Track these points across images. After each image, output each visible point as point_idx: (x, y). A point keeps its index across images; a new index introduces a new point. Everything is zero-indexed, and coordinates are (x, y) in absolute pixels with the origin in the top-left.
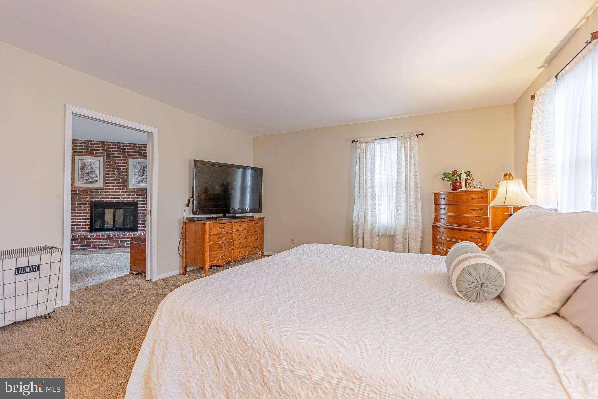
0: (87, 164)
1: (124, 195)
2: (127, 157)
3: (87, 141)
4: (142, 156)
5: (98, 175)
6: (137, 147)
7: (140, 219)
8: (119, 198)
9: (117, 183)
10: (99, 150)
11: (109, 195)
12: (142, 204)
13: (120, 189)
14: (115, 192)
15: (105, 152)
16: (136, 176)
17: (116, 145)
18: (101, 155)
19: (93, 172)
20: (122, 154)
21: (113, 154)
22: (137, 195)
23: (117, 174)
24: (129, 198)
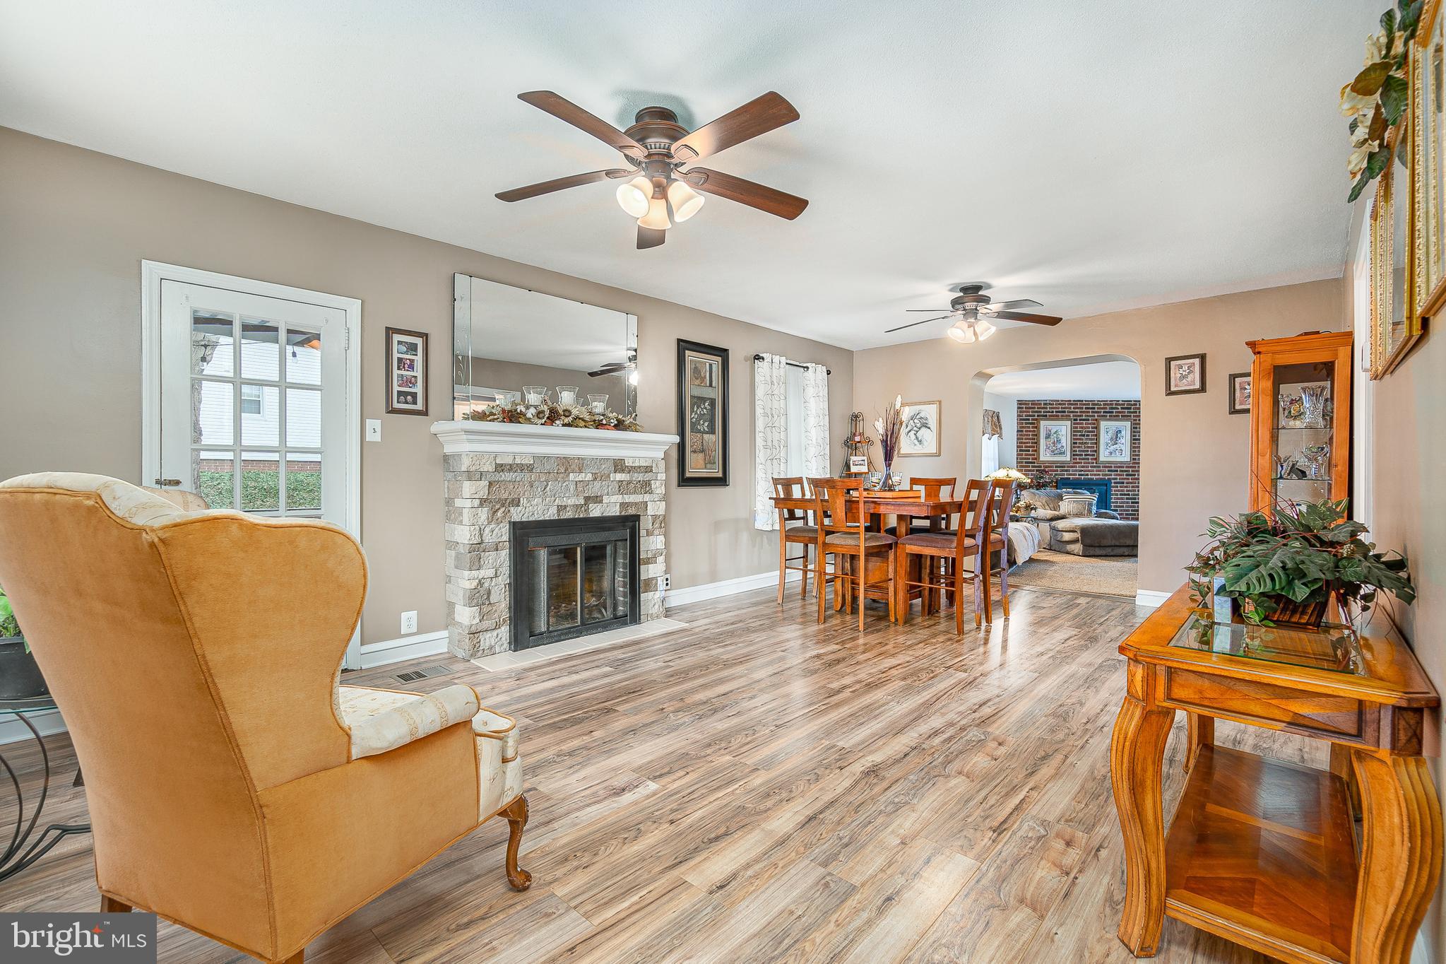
0: (1053, 431)
1: (1093, 471)
2: (1096, 420)
3: (1052, 401)
4: (1115, 416)
5: (1064, 444)
6: (1108, 404)
7: (1113, 503)
8: (1087, 475)
9: (1086, 455)
10: (1064, 412)
11: (1076, 471)
12: (1115, 483)
13: (1089, 463)
14: (1083, 467)
15: (1072, 415)
16: (1107, 444)
17: (1084, 404)
18: (1067, 418)
19: (1059, 441)
20: (1091, 416)
21: (1080, 416)
22: (1109, 471)
23: (1085, 443)
24: (1099, 475)
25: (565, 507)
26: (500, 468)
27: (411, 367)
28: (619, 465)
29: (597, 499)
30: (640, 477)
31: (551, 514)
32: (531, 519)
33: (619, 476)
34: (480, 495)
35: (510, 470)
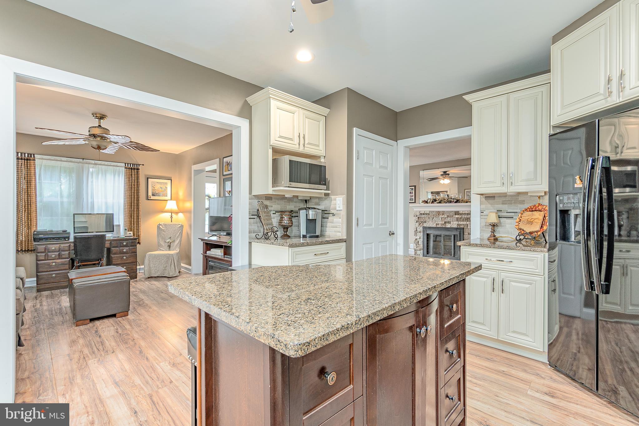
25: (438, 224)
26: (421, 214)
27: (412, 193)
28: (457, 213)
29: (449, 222)
30: (466, 216)
31: (434, 226)
32: (429, 226)
33: (457, 216)
34: (416, 220)
35: (424, 214)
